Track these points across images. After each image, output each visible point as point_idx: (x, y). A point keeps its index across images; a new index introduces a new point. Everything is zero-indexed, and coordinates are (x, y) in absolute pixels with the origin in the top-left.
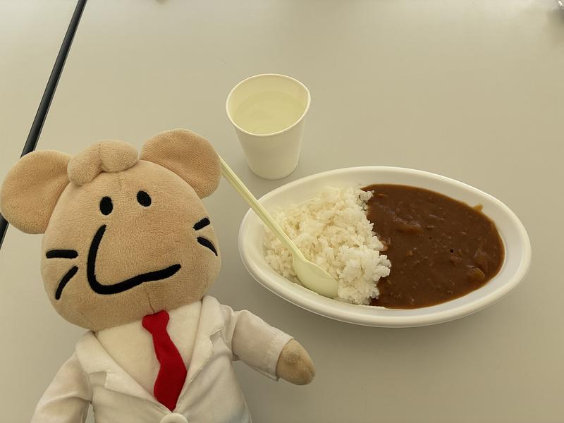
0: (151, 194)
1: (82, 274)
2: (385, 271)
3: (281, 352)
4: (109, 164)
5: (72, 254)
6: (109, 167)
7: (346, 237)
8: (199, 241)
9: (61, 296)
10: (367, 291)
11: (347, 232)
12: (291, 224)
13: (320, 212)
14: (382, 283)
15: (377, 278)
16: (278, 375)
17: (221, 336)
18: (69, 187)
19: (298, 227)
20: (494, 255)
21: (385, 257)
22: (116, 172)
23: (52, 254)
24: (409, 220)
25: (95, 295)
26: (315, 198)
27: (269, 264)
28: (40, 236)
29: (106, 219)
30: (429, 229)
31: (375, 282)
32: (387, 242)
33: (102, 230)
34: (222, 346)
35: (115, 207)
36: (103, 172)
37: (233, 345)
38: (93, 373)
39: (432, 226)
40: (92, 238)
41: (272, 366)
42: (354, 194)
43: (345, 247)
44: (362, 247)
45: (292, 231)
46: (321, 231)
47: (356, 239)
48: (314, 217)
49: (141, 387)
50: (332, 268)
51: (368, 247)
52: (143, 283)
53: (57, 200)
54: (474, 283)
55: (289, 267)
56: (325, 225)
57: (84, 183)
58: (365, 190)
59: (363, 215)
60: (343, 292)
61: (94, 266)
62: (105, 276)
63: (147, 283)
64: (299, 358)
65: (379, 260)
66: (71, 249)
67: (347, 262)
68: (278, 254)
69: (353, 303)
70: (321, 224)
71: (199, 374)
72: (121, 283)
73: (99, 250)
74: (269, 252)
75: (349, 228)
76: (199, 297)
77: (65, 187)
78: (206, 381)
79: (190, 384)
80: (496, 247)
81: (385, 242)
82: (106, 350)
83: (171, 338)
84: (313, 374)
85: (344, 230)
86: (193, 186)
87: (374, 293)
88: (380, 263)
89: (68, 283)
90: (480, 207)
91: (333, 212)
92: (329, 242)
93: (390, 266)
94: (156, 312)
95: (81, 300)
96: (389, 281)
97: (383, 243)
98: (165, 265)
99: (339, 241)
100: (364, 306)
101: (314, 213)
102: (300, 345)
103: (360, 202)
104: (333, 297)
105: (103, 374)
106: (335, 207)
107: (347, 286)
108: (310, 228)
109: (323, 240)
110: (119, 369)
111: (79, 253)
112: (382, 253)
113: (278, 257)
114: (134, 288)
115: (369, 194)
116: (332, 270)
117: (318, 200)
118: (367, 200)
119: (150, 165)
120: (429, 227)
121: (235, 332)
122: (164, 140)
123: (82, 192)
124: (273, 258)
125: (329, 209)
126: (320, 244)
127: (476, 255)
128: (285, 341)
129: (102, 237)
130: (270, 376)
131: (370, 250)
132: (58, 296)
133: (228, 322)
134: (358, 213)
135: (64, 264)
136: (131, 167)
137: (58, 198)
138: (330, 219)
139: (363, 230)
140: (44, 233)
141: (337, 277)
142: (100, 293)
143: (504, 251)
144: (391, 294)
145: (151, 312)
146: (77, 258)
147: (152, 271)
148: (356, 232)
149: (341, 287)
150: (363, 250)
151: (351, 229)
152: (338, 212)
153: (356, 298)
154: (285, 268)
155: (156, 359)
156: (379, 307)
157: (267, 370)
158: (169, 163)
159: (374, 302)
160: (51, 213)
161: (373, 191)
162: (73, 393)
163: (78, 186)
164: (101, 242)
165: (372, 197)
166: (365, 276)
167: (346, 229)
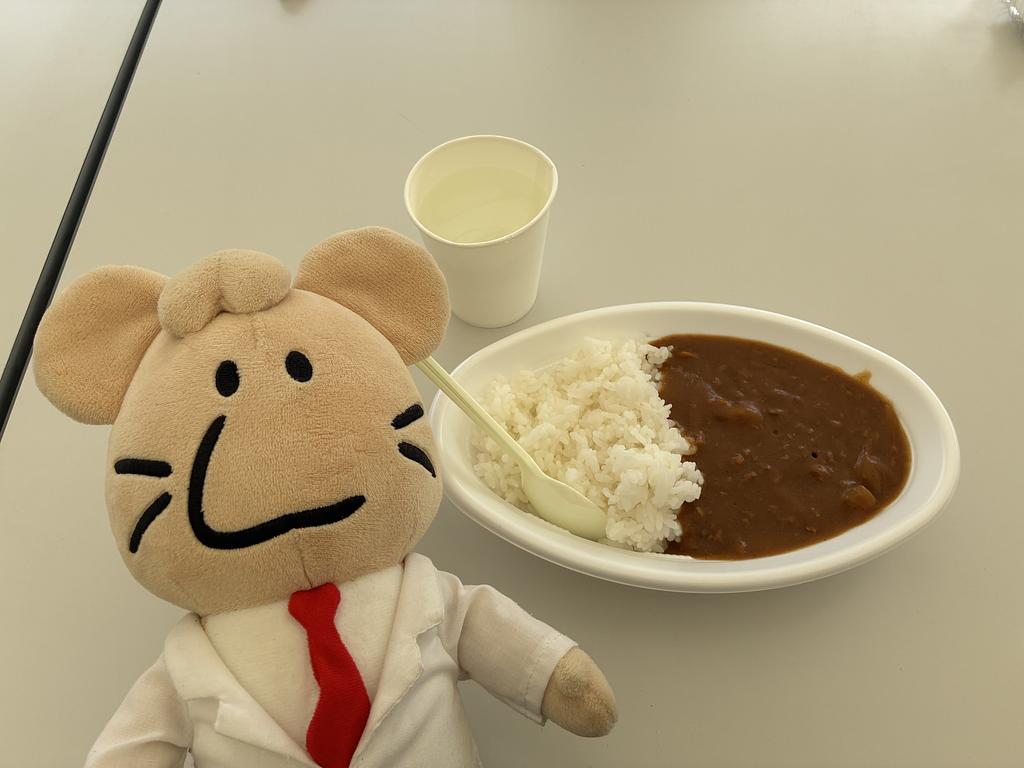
0: (313, 357)
1: (179, 506)
2: (692, 490)
3: (553, 674)
4: (234, 299)
5: (160, 469)
6: (235, 304)
7: (622, 429)
8: (401, 451)
9: (140, 547)
10: (659, 527)
11: (622, 421)
12: (521, 406)
13: (575, 385)
14: (686, 512)
15: (677, 504)
16: (544, 715)
17: (438, 635)
18: (161, 339)
19: (534, 413)
20: (893, 462)
21: (691, 465)
22: (249, 313)
23: (126, 466)
24: (736, 400)
25: (202, 549)
26: (566, 359)
27: (482, 478)
28: (106, 429)
29: (224, 405)
30: (772, 415)
31: (674, 511)
32: (695, 438)
33: (218, 425)
34: (440, 655)
35: (243, 381)
36: (223, 311)
37: (460, 653)
38: (194, 699)
39: (780, 410)
40: (200, 441)
41: (534, 699)
42: (637, 352)
43: (619, 448)
44: (648, 447)
45: (522, 418)
46: (576, 420)
47: (637, 433)
48: (564, 395)
49: (282, 731)
50: (594, 488)
51: (661, 449)
52: (291, 532)
53: (139, 362)
54: (854, 513)
55: (516, 486)
56: (583, 410)
57: (186, 333)
58: (658, 344)
59: (653, 390)
60: (616, 530)
61: (201, 495)
62: (221, 516)
63: (301, 531)
64: (588, 686)
65: (680, 471)
66: (160, 459)
67: (622, 475)
68: (497, 460)
69: (634, 549)
70: (576, 407)
71: (394, 711)
72: (250, 529)
73: (210, 463)
74: (481, 457)
75: (626, 413)
76: (400, 557)
77: (154, 337)
78: (407, 724)
79: (376, 731)
80: (894, 447)
81: (692, 439)
82: (220, 656)
83: (342, 638)
84: (613, 718)
85: (617, 417)
86: (393, 340)
87: (672, 530)
88: (683, 477)
89: (153, 524)
90: (867, 376)
91: (599, 385)
92: (590, 440)
93: (702, 481)
94: (316, 585)
95: (176, 557)
96: (698, 509)
97: (689, 441)
98: (335, 496)
99: (608, 436)
100: (656, 555)
101: (563, 386)
102: (589, 660)
103: (648, 366)
104: (597, 538)
105: (212, 701)
106: (602, 376)
107: (622, 519)
108: (556, 414)
109: (580, 437)
110: (241, 693)
111: (175, 467)
112: (685, 458)
113: (497, 466)
114: (275, 540)
115: (665, 353)
116: (594, 492)
117: (571, 363)
118: (660, 362)
119: (314, 301)
120: (772, 411)
121: (465, 628)
122: (341, 249)
123: (182, 351)
124: (488, 467)
125: (589, 380)
126: (574, 444)
127: (858, 463)
128: (562, 652)
129: (217, 438)
130: (529, 714)
131: (666, 452)
132: (134, 545)
133: (452, 608)
134: (643, 386)
135: (147, 488)
136: (277, 304)
137: (141, 358)
138: (592, 397)
139: (653, 417)
140: (112, 422)
141: (604, 505)
142: (211, 547)
143: (910, 454)
144: (704, 533)
145: (307, 586)
146: (170, 477)
147: (310, 507)
148: (640, 420)
149: (611, 520)
150: (652, 452)
151: (630, 415)
152: (608, 385)
153: (639, 540)
154: (509, 487)
155: (313, 677)
156: (682, 557)
157: (525, 704)
158: (350, 295)
159: (672, 547)
160: (126, 386)
161: (672, 347)
162: (156, 734)
163: (177, 338)
164: (216, 448)
165: (669, 358)
166: (653, 499)
167: (621, 415)
